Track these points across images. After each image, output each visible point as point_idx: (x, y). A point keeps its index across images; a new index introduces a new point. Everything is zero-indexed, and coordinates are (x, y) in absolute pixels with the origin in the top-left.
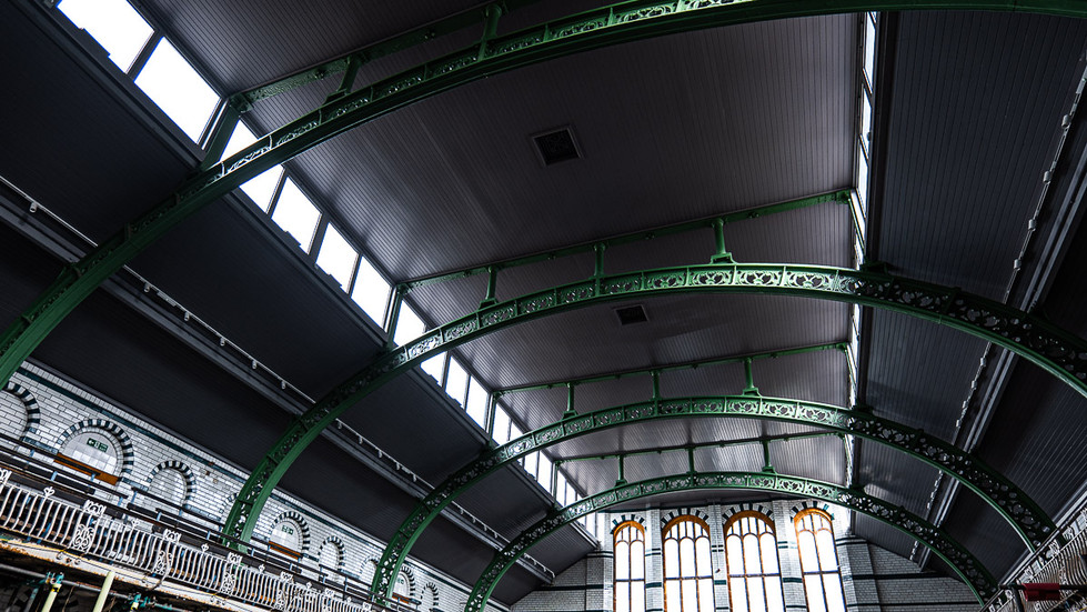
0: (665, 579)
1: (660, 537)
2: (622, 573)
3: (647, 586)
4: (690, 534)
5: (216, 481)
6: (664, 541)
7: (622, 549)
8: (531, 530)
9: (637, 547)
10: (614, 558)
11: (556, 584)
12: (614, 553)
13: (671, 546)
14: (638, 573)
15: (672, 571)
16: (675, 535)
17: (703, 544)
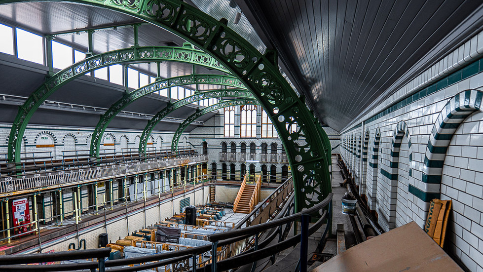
0: (241, 124)
1: (239, 110)
2: (227, 122)
3: (235, 126)
4: (250, 109)
5: (82, 134)
6: (241, 111)
7: (227, 113)
8: (191, 116)
9: (232, 112)
10: (224, 116)
11: (205, 125)
12: (224, 114)
13: (244, 112)
14: (232, 122)
15: (243, 121)
16: (245, 109)
17: (255, 112)
